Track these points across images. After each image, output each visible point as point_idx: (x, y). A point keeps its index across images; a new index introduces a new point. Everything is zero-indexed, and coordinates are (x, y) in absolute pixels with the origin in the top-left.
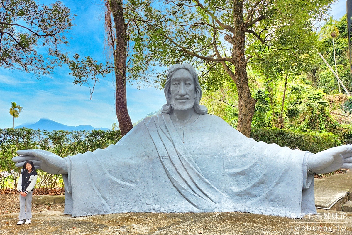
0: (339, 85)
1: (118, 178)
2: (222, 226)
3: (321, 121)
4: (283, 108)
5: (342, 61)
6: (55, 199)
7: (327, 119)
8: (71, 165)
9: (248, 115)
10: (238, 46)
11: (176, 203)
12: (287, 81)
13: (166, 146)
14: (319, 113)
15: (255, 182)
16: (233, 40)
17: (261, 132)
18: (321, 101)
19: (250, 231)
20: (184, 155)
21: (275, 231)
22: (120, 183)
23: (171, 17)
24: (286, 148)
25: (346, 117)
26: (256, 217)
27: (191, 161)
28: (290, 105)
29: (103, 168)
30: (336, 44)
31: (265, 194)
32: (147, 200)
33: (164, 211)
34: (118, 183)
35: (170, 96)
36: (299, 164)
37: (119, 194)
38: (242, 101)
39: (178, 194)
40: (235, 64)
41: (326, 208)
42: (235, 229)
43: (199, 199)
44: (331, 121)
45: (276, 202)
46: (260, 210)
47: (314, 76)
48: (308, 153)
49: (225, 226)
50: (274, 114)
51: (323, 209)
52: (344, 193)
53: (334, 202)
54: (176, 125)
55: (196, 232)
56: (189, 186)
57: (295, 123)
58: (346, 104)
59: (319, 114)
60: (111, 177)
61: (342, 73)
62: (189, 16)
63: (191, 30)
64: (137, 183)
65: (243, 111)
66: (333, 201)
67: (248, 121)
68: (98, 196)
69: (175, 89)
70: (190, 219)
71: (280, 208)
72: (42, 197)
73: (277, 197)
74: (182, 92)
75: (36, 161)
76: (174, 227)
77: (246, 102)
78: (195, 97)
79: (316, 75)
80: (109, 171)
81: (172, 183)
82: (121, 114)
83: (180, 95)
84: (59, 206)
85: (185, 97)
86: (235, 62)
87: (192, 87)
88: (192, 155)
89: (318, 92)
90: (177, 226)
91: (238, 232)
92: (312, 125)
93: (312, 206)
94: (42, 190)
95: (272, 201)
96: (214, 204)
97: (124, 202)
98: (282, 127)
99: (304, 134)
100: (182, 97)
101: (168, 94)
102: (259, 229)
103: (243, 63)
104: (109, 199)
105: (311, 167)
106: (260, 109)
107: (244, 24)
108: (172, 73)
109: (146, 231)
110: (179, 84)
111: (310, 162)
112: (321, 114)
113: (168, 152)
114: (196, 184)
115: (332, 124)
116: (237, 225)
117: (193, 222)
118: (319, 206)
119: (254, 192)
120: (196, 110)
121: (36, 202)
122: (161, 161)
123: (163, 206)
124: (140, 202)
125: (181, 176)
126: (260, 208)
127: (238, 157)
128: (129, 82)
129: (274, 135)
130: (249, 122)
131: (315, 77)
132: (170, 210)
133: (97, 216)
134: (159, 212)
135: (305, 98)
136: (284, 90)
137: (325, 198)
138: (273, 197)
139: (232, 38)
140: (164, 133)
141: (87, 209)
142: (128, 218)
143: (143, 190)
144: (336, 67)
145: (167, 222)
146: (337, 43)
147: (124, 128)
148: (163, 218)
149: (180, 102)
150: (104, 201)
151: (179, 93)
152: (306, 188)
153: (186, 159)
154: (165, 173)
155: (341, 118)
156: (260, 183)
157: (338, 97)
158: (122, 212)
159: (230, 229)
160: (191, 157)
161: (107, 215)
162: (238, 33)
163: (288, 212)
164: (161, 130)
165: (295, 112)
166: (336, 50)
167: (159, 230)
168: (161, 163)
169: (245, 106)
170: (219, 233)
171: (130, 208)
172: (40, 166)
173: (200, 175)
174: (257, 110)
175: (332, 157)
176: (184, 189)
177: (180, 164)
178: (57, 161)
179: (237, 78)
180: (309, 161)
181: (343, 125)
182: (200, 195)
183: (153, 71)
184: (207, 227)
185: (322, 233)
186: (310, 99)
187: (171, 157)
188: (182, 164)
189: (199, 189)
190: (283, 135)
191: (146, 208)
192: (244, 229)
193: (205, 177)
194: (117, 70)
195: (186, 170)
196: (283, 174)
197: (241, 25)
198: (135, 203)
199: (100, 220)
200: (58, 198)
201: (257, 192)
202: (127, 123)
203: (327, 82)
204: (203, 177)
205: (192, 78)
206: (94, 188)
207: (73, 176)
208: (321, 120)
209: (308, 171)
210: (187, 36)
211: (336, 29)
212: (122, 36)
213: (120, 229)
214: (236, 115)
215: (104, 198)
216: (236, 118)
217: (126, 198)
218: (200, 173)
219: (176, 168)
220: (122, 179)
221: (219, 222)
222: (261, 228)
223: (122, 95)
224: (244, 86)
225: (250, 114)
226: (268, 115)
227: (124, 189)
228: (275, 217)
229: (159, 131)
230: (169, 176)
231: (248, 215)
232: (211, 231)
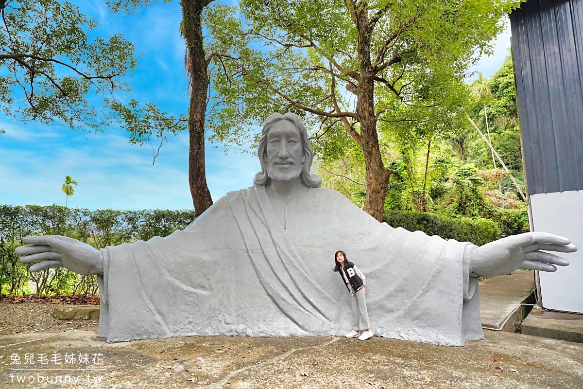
0: (493, 158)
1: (183, 282)
2: (339, 361)
3: (473, 204)
4: (425, 185)
5: (496, 128)
6: (91, 312)
7: (480, 202)
8: (109, 261)
9: (379, 192)
10: (364, 97)
11: (270, 321)
12: (430, 148)
13: (258, 233)
14: (471, 193)
15: (392, 289)
16: (357, 89)
17: (397, 217)
18: (474, 178)
19: (385, 370)
20: (285, 248)
21: (425, 371)
22: (185, 289)
23: (275, 61)
24: (436, 238)
25: (505, 199)
26: (394, 345)
27: (294, 257)
28: (433, 182)
29: (160, 266)
30: (488, 107)
31: (407, 307)
32: (227, 317)
33: (251, 335)
34: (182, 289)
35: (266, 160)
36: (458, 262)
37: (183, 307)
38: (371, 172)
39: (274, 306)
40: (361, 121)
41: (497, 328)
42: (360, 367)
43: (306, 315)
44: (486, 205)
45: (423, 320)
46: (398, 333)
47: (462, 147)
48: (469, 245)
49: (345, 361)
50: (415, 193)
51: (492, 330)
52: (517, 305)
53: (506, 318)
54: (275, 203)
55: (297, 372)
56: (291, 295)
57: (440, 206)
58: (503, 184)
59: (471, 195)
60: (172, 279)
61: (497, 144)
62: (299, 61)
63: (302, 80)
64: (211, 290)
65: (373, 186)
66: (504, 317)
67: (380, 201)
68: (149, 309)
69: (273, 148)
70: (290, 349)
71: (428, 329)
72: (70, 308)
73: (426, 313)
74: (284, 153)
75: (56, 254)
76: (263, 364)
77: (377, 174)
78: (303, 162)
79: (464, 146)
80: (169, 271)
81: (266, 290)
82: (196, 187)
83: (281, 158)
84: (95, 322)
85: (288, 160)
86: (361, 118)
87: (298, 146)
88: (296, 248)
89: (469, 166)
90: (269, 361)
91: (365, 374)
92: (462, 208)
93: (477, 326)
94: (78, 297)
95: (417, 318)
96: (329, 322)
97: (191, 320)
98: (424, 210)
99: (455, 220)
100: (283, 160)
101: (263, 157)
102: (399, 366)
103: (372, 119)
104: (167, 315)
105: (475, 267)
106: (394, 186)
107: (372, 68)
108: (268, 126)
109: (216, 371)
110: (279, 141)
111: (474, 259)
112: (473, 195)
113: (261, 242)
114: (303, 291)
115: (487, 209)
116: (364, 359)
117: (295, 353)
118: (486, 325)
119: (389, 305)
120: (305, 182)
121: (61, 317)
122: (250, 256)
123: (251, 326)
124: (216, 320)
125: (279, 279)
126: (399, 329)
127: (365, 250)
128: (212, 142)
129: (414, 220)
130: (382, 202)
131: (463, 149)
132: (262, 332)
133: (147, 341)
134: (244, 335)
135: (452, 173)
136: (426, 161)
137: (491, 312)
138: (417, 313)
139: (356, 87)
140: (255, 213)
141: (132, 330)
142: (194, 346)
143: (221, 301)
144: (489, 136)
145: (254, 354)
146: (490, 106)
147: (200, 207)
148: (249, 346)
149: (281, 168)
150: (158, 318)
151: (279, 155)
152: (468, 299)
153: (288, 254)
154: (256, 275)
155: (498, 201)
156: (400, 290)
157: (494, 173)
158: (187, 334)
159: (352, 366)
160: (295, 251)
161: (163, 340)
162: (365, 80)
163: (441, 336)
164: (252, 209)
165: (440, 192)
166: (489, 114)
167: (238, 368)
168: (249, 260)
169: (375, 179)
170: (335, 375)
171: (199, 329)
172: (61, 261)
173: (309, 278)
174: (390, 188)
175: (507, 252)
176: (284, 300)
177: (278, 262)
178: (86, 255)
179: (363, 141)
180: (471, 257)
181: (501, 210)
182: (308, 309)
183: (248, 131)
184: (316, 363)
185: (499, 375)
186: (459, 176)
187: (264, 250)
188: (282, 260)
189: (306, 299)
190: (427, 220)
191: (224, 330)
192: (376, 367)
193: (316, 281)
194: (192, 123)
195: (287, 270)
196: (433, 276)
197: (368, 68)
198: (208, 321)
199: (150, 348)
200: (96, 310)
201: (395, 304)
202: (204, 200)
203: (479, 154)
204: (313, 281)
205: (298, 133)
206: (144, 296)
207: (111, 278)
208: (473, 202)
209: (470, 271)
210: (297, 87)
211: (487, 89)
212: (200, 76)
213: (174, 367)
214: (363, 194)
215: (160, 313)
216: (363, 199)
217: (193, 314)
218: (308, 274)
219: (272, 268)
220: (189, 284)
221: (335, 354)
222: (403, 364)
223: (197, 159)
224: (374, 152)
225: (382, 191)
226: (405, 195)
227: (191, 299)
228: (421, 345)
229: (248, 211)
230: (261, 279)
231: (380, 342)
232: (322, 371)
